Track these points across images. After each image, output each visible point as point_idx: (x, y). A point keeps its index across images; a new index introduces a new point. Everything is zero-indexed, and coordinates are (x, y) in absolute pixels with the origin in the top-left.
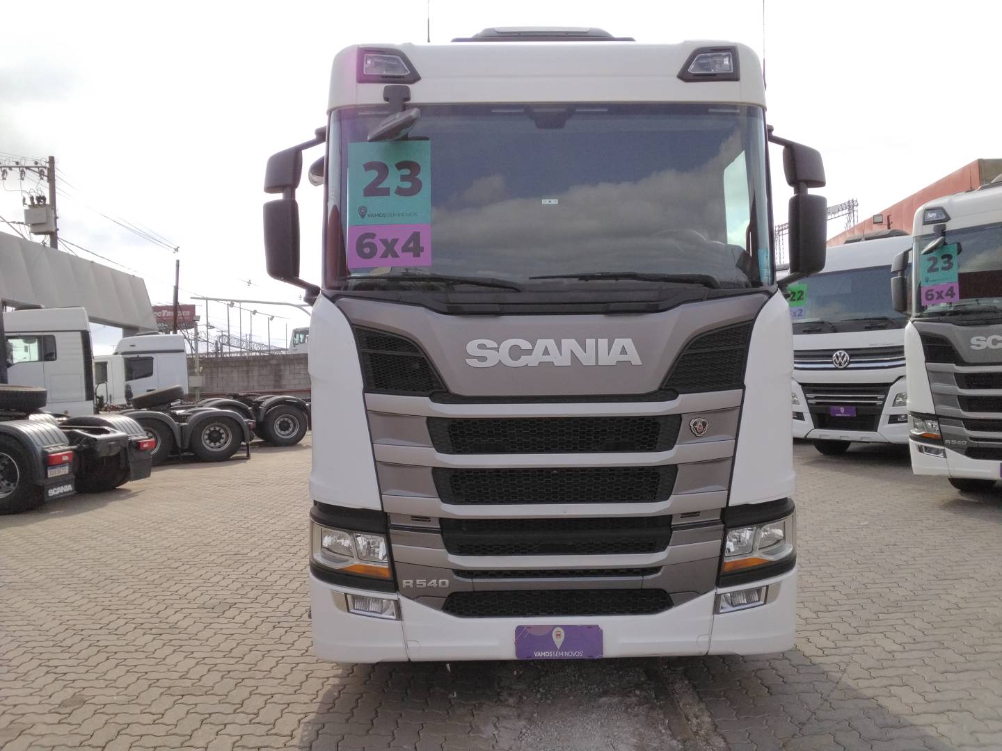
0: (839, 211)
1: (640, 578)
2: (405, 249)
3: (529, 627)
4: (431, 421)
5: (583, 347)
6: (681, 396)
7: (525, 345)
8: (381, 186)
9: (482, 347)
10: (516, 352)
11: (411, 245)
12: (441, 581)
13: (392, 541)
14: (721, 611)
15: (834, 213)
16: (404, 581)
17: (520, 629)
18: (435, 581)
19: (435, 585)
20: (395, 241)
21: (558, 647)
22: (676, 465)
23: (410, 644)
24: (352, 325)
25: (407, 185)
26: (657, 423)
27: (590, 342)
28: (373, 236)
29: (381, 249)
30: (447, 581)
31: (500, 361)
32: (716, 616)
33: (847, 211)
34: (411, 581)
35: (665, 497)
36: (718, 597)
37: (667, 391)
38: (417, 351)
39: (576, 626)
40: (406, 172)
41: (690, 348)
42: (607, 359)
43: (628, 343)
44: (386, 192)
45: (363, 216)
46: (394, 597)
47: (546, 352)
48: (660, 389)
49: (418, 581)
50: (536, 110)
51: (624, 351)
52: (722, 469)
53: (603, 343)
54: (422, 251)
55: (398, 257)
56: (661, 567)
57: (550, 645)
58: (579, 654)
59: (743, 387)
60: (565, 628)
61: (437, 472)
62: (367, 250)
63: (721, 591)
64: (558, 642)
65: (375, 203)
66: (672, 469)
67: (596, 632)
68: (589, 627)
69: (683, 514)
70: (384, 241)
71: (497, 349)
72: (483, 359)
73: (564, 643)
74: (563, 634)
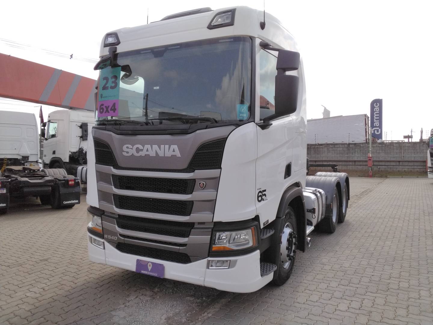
1: (178, 248)
2: (111, 110)
3: (141, 260)
4: (114, 176)
5: (160, 148)
6: (195, 171)
7: (141, 147)
8: (106, 86)
9: (127, 147)
10: (138, 150)
11: (113, 108)
13: (103, 220)
14: (210, 268)
16: (105, 235)
17: (138, 261)
18: (113, 237)
19: (113, 239)
20: (109, 107)
21: (149, 270)
22: (193, 201)
23: (107, 259)
25: (113, 85)
26: (186, 182)
27: (162, 146)
28: (103, 105)
29: (105, 110)
30: (116, 238)
31: (133, 154)
32: (208, 270)
34: (107, 236)
35: (189, 214)
36: (209, 261)
37: (190, 168)
38: (109, 149)
39: (155, 263)
40: (114, 80)
41: (199, 150)
42: (169, 154)
43: (175, 147)
44: (107, 88)
45: (101, 98)
46: (103, 241)
47: (147, 150)
48: (188, 168)
49: (109, 236)
50: (155, 50)
51: (174, 151)
52: (211, 204)
53: (167, 146)
54: (116, 110)
55: (109, 112)
56: (187, 244)
57: (147, 269)
58: (155, 275)
59: (221, 168)
60: (153, 263)
61: (114, 196)
62: (101, 110)
63: (210, 259)
64: (150, 268)
65: (105, 93)
66: (191, 203)
67: (162, 267)
68: (160, 265)
69: (198, 223)
70: (106, 107)
71: (132, 149)
72: (127, 152)
73: (151, 269)
74: (151, 266)
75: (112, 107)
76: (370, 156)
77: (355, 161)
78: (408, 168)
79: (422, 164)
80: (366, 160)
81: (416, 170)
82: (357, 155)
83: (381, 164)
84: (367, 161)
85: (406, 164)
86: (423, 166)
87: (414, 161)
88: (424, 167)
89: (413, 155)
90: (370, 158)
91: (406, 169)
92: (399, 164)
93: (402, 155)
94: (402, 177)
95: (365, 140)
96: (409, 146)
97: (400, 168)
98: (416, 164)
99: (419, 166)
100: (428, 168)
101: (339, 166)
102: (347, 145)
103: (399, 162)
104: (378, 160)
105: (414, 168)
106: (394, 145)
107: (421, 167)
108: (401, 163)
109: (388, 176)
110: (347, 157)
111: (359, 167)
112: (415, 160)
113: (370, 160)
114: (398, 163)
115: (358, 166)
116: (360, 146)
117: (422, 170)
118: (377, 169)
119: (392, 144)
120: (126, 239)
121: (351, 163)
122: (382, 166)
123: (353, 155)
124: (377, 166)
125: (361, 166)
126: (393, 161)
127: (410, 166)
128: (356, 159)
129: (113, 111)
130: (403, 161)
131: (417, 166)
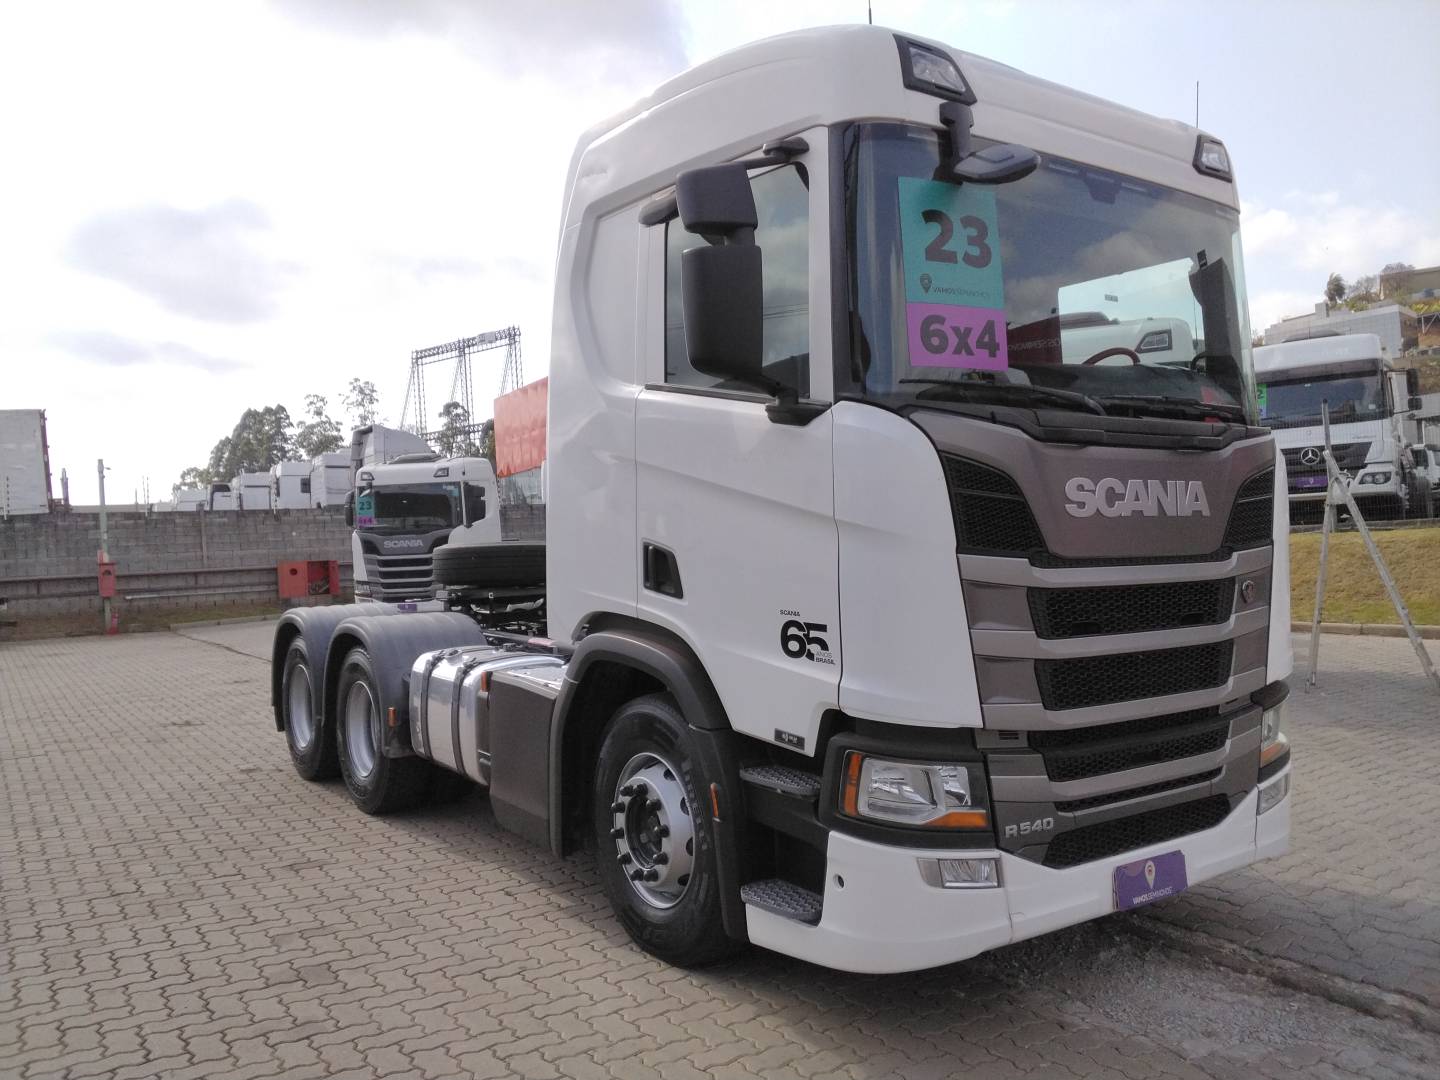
0: (497, 339)
2: (980, 344)
3: (1125, 867)
4: (1033, 593)
5: (1165, 489)
6: (1235, 555)
7: (1117, 486)
8: (945, 248)
9: (1081, 488)
10: (1111, 497)
11: (986, 339)
12: (1045, 821)
13: (991, 771)
14: (1262, 810)
15: (491, 342)
17: (1120, 873)
18: (1039, 822)
20: (968, 331)
21: (1152, 887)
22: (1232, 639)
23: (1016, 919)
24: (938, 451)
25: (975, 251)
26: (1218, 588)
27: (1170, 484)
28: (941, 320)
29: (953, 341)
31: (1098, 510)
32: (1258, 817)
33: (507, 341)
34: (1015, 826)
35: (1225, 680)
36: (1260, 793)
38: (1016, 493)
39: (1161, 856)
40: (973, 232)
42: (1186, 508)
43: (1199, 486)
44: (950, 258)
45: (927, 289)
46: (995, 853)
48: (1221, 546)
50: (1089, 175)
51: (1196, 498)
53: (1182, 484)
54: (998, 349)
55: (973, 353)
56: (1222, 766)
58: (1169, 892)
59: (1272, 543)
60: (1155, 860)
61: (1041, 665)
62: (935, 341)
63: (1262, 785)
64: (1151, 878)
65: (939, 271)
66: (1229, 646)
67: (1179, 858)
68: (1173, 854)
69: (1235, 699)
70: (956, 330)
71: (1094, 492)
72: (1082, 505)
73: (1156, 881)
74: (1154, 869)
75: (981, 337)
76: (106, 559)
77: (38, 583)
78: (224, 594)
79: (265, 578)
80: (93, 575)
81: (249, 598)
82: (43, 557)
83: (135, 585)
84: (97, 578)
85: (218, 580)
86: (268, 584)
87: (240, 571)
88: (272, 587)
89: (238, 552)
90: (107, 568)
91: (217, 597)
92: (196, 583)
93: (205, 553)
94: (219, 624)
95: (46, 503)
96: (224, 524)
97: (200, 596)
98: (246, 579)
99: (259, 584)
100: (356, 585)
101: (13, 602)
102: (4, 522)
103: (196, 575)
104: (127, 573)
105: (243, 593)
106: (177, 521)
107: (261, 588)
108: (201, 581)
109: (171, 626)
110: (7, 567)
111: (55, 601)
112: (244, 568)
113: (108, 573)
114: (191, 582)
115: (49, 600)
116: (56, 526)
117: (266, 597)
118: (126, 604)
119: (168, 517)
120: (1078, 813)
121: (21, 591)
122: (139, 591)
123: (27, 561)
124: (122, 596)
125: (65, 601)
126: (177, 575)
127: (229, 586)
128: (39, 573)
129: (987, 352)
130: (209, 573)
131: (252, 585)
